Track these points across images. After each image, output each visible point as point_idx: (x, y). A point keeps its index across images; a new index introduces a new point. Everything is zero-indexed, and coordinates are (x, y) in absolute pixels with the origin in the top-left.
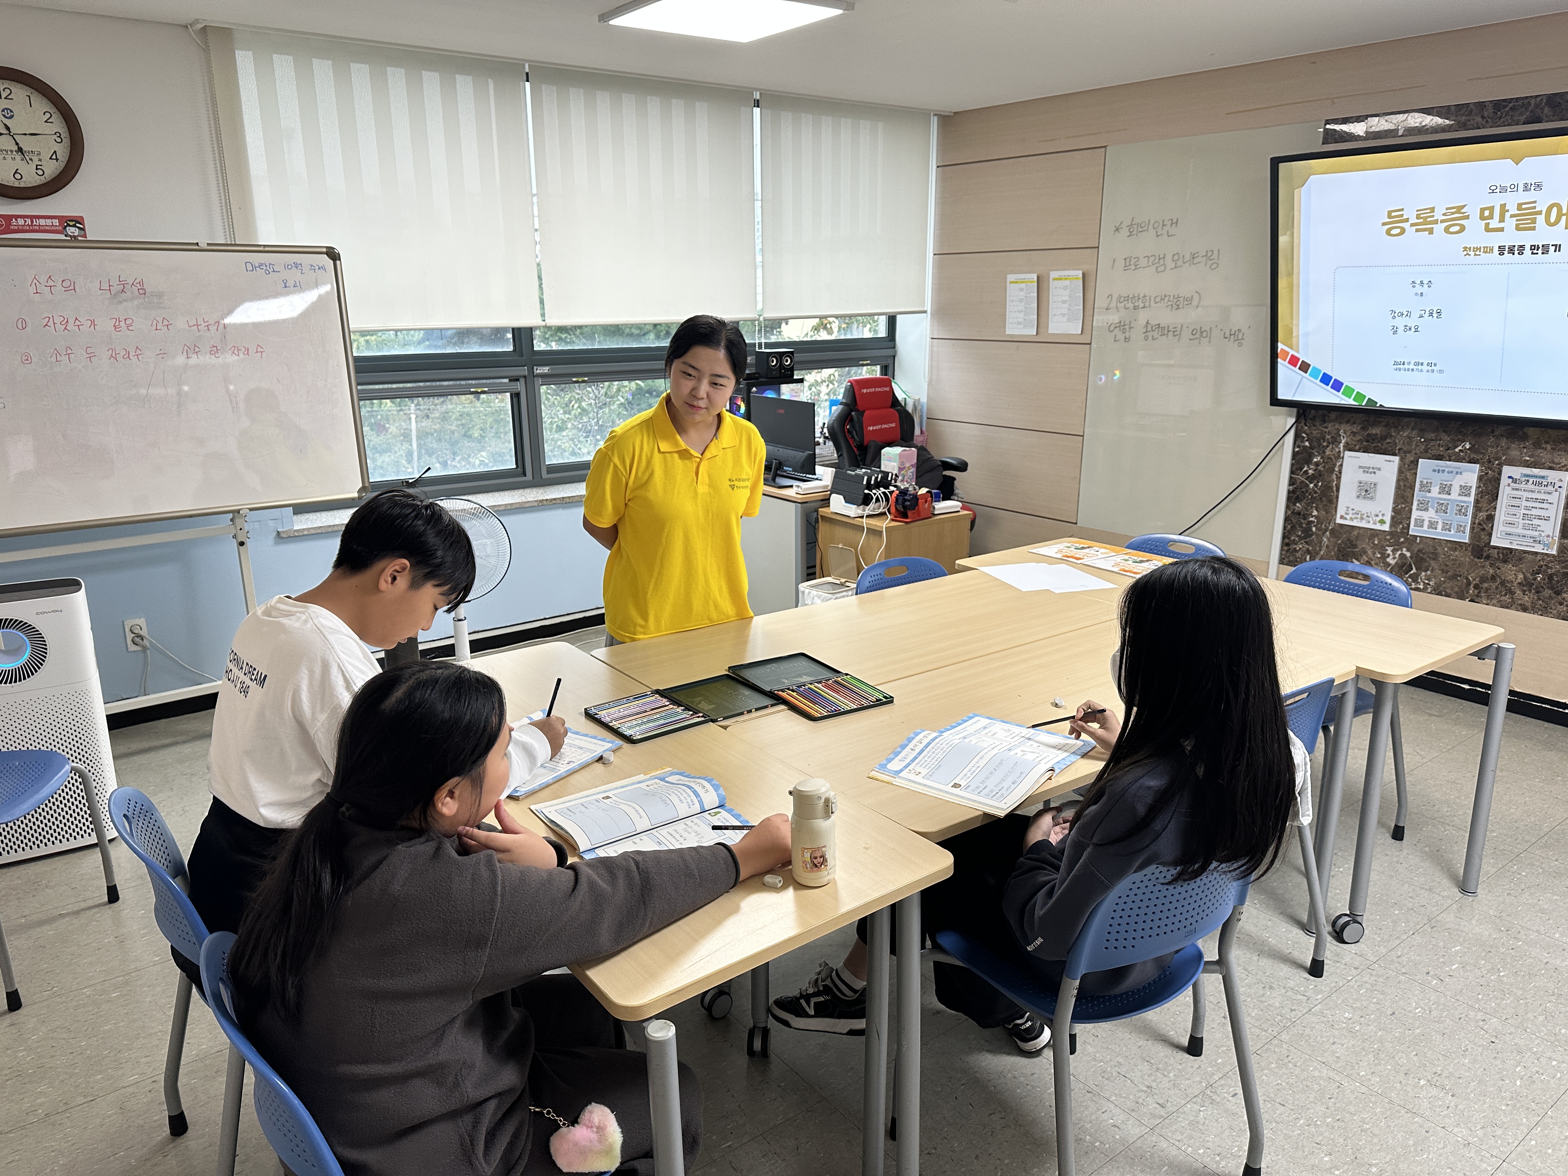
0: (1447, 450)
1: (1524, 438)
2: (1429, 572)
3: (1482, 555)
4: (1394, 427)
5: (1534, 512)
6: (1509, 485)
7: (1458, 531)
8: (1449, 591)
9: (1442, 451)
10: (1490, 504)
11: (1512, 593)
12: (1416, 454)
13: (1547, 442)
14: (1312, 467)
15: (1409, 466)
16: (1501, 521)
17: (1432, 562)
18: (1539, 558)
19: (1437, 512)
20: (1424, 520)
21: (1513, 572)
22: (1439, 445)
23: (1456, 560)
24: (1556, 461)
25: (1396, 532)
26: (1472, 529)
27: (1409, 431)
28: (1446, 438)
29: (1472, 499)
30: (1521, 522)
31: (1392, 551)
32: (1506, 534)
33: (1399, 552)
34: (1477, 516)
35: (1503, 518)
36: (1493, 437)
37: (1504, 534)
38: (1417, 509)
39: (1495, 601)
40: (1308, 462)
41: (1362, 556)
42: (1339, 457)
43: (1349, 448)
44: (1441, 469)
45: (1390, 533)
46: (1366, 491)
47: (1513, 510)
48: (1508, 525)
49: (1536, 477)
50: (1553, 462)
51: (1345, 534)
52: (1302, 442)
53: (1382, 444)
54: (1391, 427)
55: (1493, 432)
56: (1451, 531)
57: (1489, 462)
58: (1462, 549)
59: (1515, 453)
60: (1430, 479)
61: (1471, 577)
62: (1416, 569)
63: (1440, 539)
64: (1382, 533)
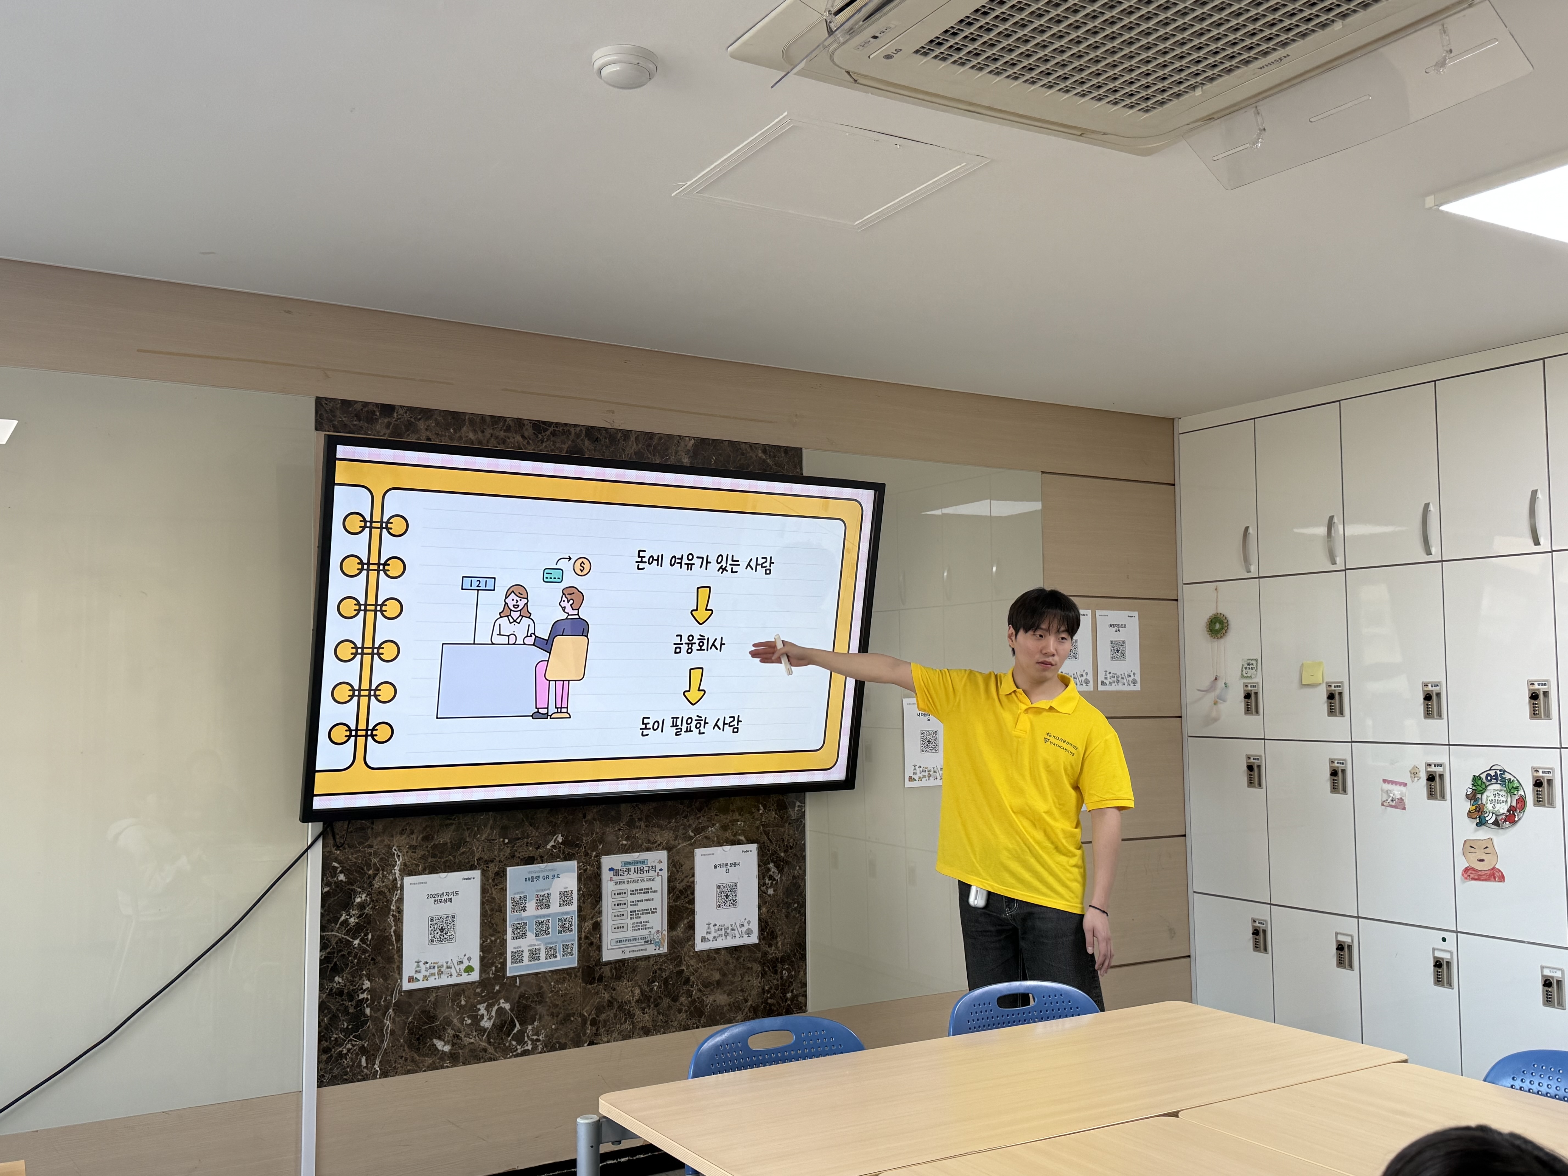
0: (537, 849)
1: (617, 819)
2: (536, 1023)
3: (594, 978)
4: (468, 829)
5: (642, 906)
6: (611, 880)
7: (565, 954)
8: (563, 1041)
9: (532, 851)
10: (594, 909)
11: (631, 1015)
12: (500, 862)
13: (640, 820)
14: (353, 912)
15: (493, 880)
16: (610, 928)
17: (538, 1007)
18: (652, 962)
19: (536, 935)
20: (522, 951)
21: (629, 989)
22: (527, 843)
23: (566, 994)
24: (652, 839)
25: (489, 978)
26: (580, 946)
27: (488, 832)
28: (535, 833)
29: (574, 907)
30: (630, 922)
31: (487, 1009)
32: (617, 942)
33: (496, 1007)
34: (582, 928)
35: (610, 923)
36: (586, 822)
37: (614, 943)
38: (513, 938)
39: (615, 1035)
41: (444, 1029)
42: (396, 887)
43: (409, 871)
44: (535, 875)
45: (481, 983)
46: (442, 930)
47: (619, 910)
48: (617, 930)
49: (636, 863)
51: (417, 1004)
52: (332, 877)
53: (454, 857)
54: (464, 830)
55: (584, 817)
56: (556, 957)
57: (586, 854)
58: (571, 977)
59: (610, 838)
60: (522, 893)
61: (586, 1011)
62: (520, 1024)
63: (545, 972)
64: (469, 986)
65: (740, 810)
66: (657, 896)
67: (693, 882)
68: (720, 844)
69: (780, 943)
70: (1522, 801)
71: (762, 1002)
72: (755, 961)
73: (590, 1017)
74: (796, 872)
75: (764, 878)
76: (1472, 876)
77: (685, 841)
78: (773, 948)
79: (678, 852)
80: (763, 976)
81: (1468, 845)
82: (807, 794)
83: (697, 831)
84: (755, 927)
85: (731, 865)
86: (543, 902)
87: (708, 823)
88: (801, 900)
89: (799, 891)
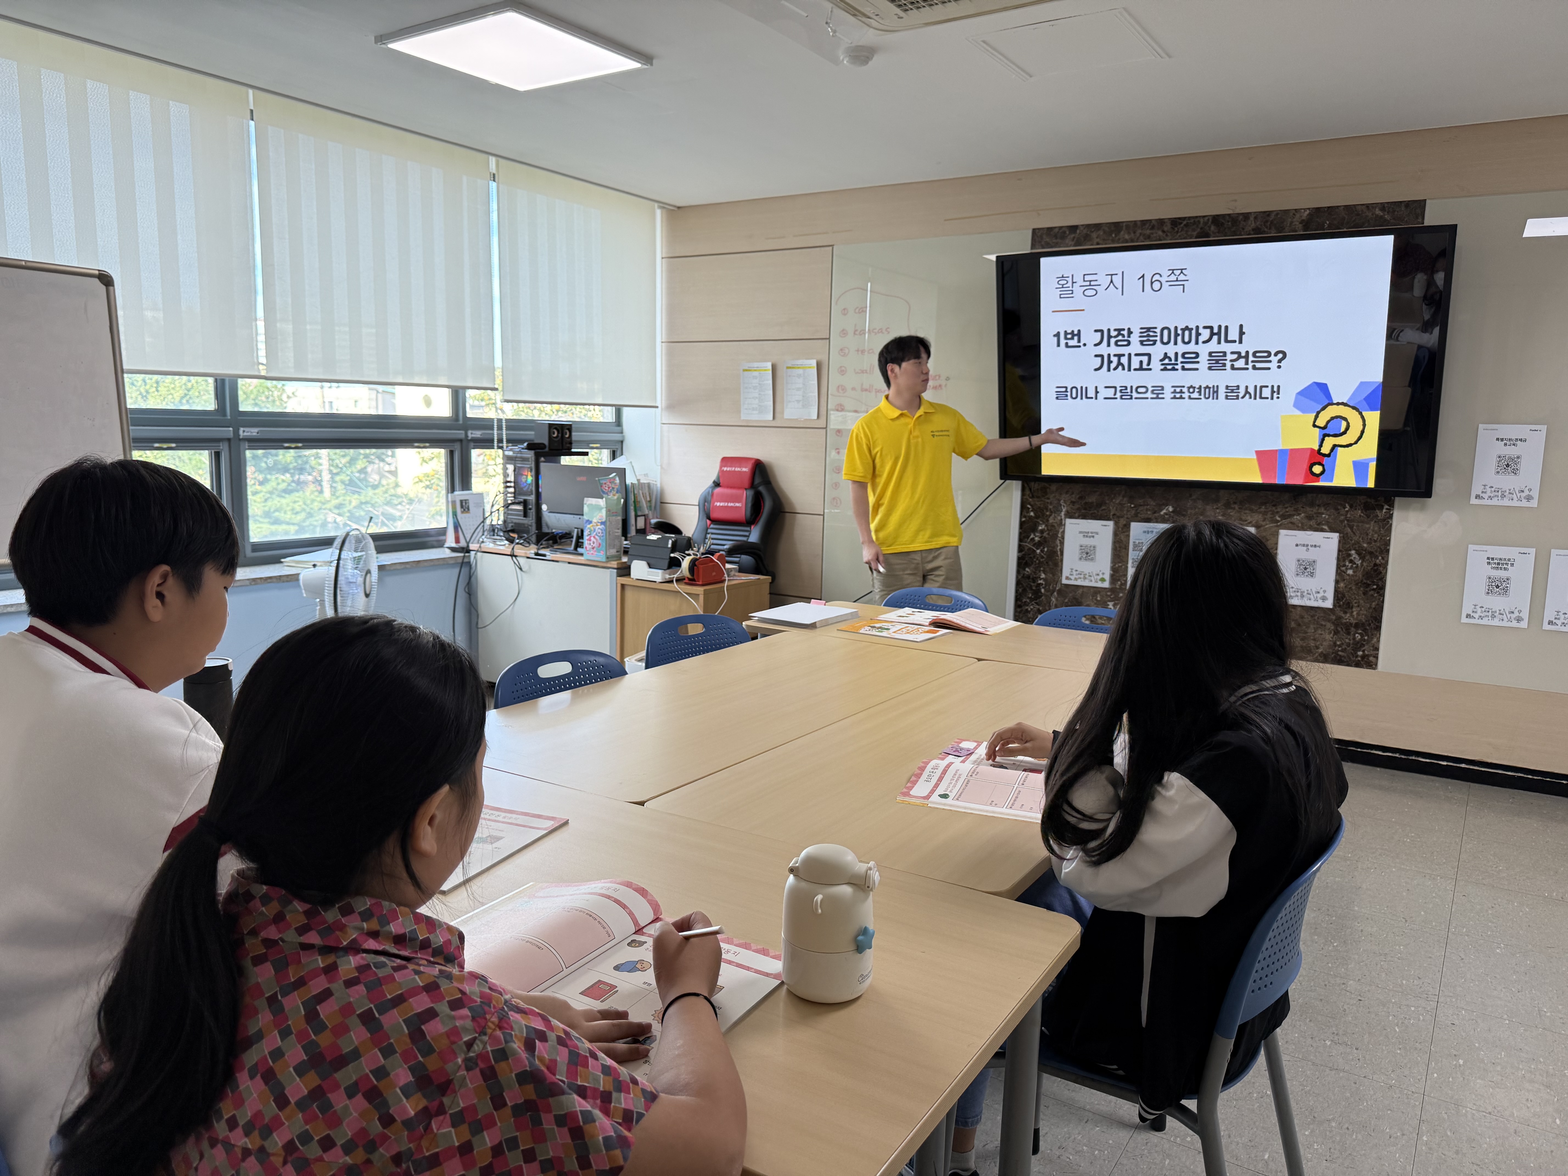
0: (1153, 513)
1: (1217, 500)
4: (1108, 495)
9: (1149, 514)
12: (1127, 518)
13: (1235, 503)
14: (1037, 534)
15: (1122, 529)
22: (1147, 509)
25: (1116, 588)
27: (1121, 498)
28: (1153, 503)
40: (1034, 529)
42: (1061, 524)
43: (1070, 515)
45: (1110, 590)
46: (1087, 553)
51: (1071, 592)
52: (1025, 513)
53: (1095, 511)
54: (1105, 496)
55: (1191, 496)
60: (1140, 540)
64: (1103, 590)
65: (1326, 505)
68: (1303, 528)
71: (1333, 653)
72: (1329, 621)
74: (1378, 561)
75: (1344, 561)
77: (1272, 523)
78: (1348, 615)
79: (1265, 530)
80: (1335, 634)
82: (1397, 500)
83: (1284, 517)
84: (1330, 595)
85: (1312, 546)
87: (1294, 513)
88: (1380, 583)
89: (1380, 577)
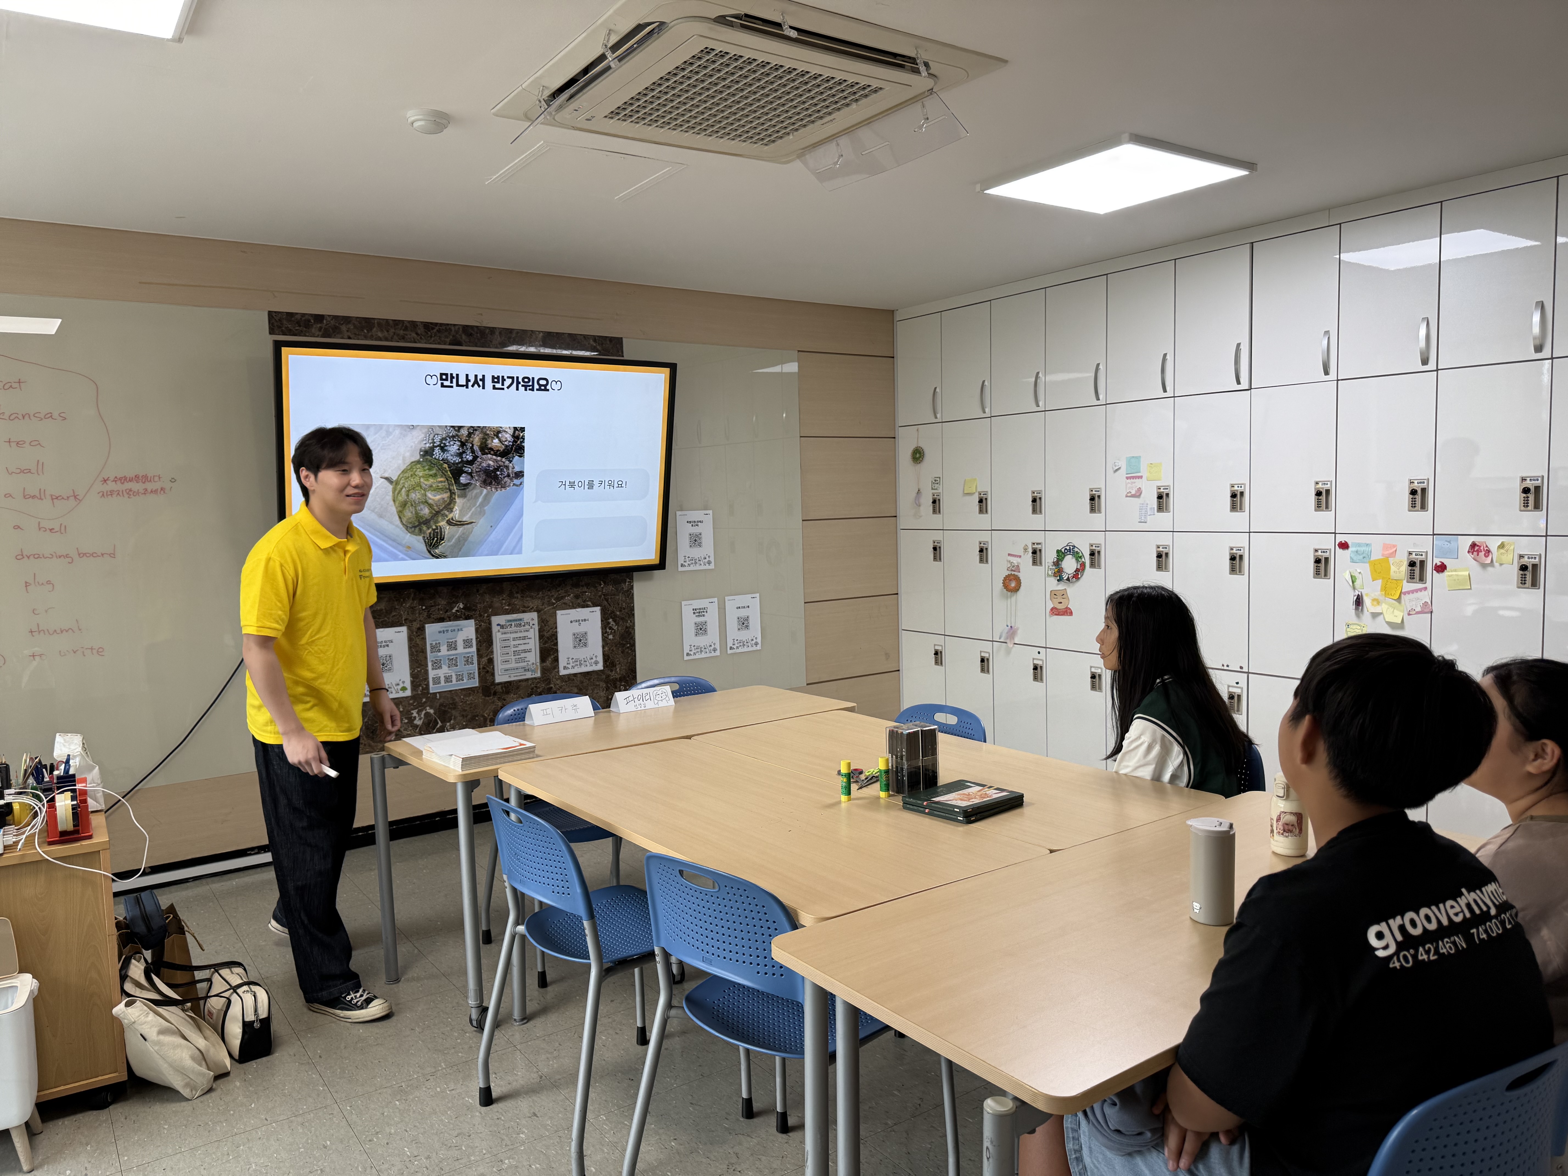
0: (446, 612)
1: (501, 592)
2: (452, 722)
3: (491, 693)
4: (397, 600)
5: (521, 648)
6: (499, 631)
7: (469, 678)
9: (442, 614)
10: (488, 650)
12: (420, 621)
13: (517, 593)
15: (417, 633)
16: (499, 662)
17: (453, 711)
18: (530, 682)
19: (449, 667)
20: (440, 677)
22: (439, 609)
23: (471, 704)
24: (526, 605)
25: (418, 694)
26: (479, 673)
27: (411, 602)
28: (443, 602)
29: (474, 649)
30: (513, 658)
31: (418, 713)
32: (505, 670)
33: (424, 712)
34: (480, 662)
35: (500, 658)
36: (479, 595)
37: (503, 671)
38: (433, 669)
44: (445, 629)
45: (413, 697)
47: (507, 650)
48: (505, 663)
49: (516, 620)
50: (524, 607)
53: (388, 618)
54: (394, 601)
55: (478, 591)
56: (463, 680)
57: (480, 615)
58: (474, 692)
59: (497, 605)
60: (437, 640)
61: (486, 714)
62: (441, 722)
63: (456, 690)
64: (404, 699)
65: (587, 585)
66: (532, 642)
67: (556, 632)
68: (574, 607)
69: (618, 669)
70: (1083, 565)
72: (601, 680)
73: (489, 717)
74: (628, 624)
75: (606, 628)
76: (1055, 613)
77: (550, 606)
78: (614, 672)
79: (545, 613)
80: (607, 690)
81: (1053, 594)
82: (635, 574)
83: (558, 599)
84: (600, 659)
85: (582, 621)
86: (452, 646)
87: (565, 594)
88: (632, 642)
89: (630, 636)
